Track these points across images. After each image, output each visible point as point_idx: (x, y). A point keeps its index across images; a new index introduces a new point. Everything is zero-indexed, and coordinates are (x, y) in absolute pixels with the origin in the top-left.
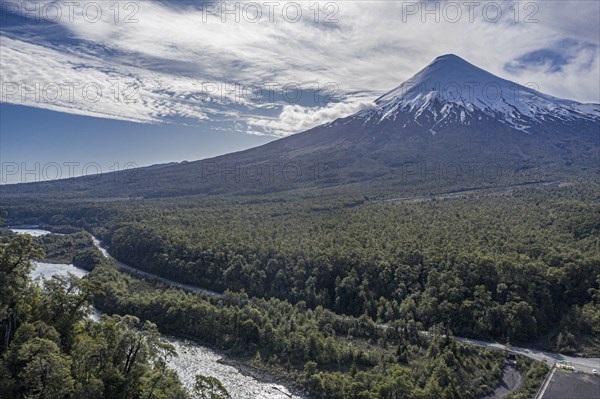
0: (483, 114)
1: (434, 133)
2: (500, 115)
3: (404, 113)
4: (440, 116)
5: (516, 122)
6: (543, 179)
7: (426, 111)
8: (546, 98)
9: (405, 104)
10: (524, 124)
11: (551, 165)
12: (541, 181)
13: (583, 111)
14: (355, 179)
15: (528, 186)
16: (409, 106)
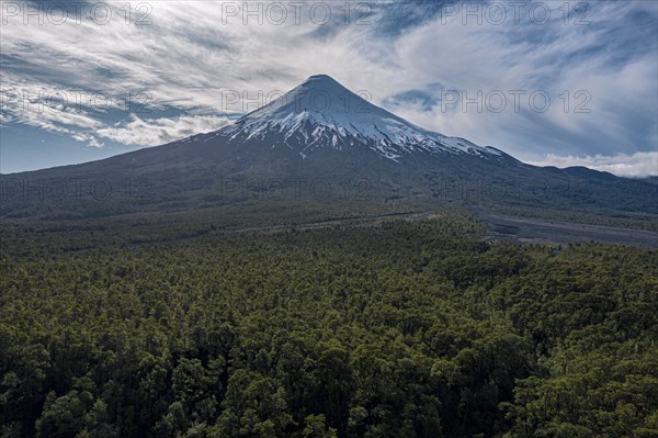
0: (354, 140)
1: (304, 156)
2: (372, 142)
3: (273, 134)
4: (312, 138)
5: (388, 150)
6: (412, 210)
7: (297, 132)
8: (415, 129)
9: (275, 122)
10: (394, 153)
11: (419, 196)
12: (411, 213)
13: (449, 144)
14: (210, 203)
15: (398, 218)
16: (278, 126)
